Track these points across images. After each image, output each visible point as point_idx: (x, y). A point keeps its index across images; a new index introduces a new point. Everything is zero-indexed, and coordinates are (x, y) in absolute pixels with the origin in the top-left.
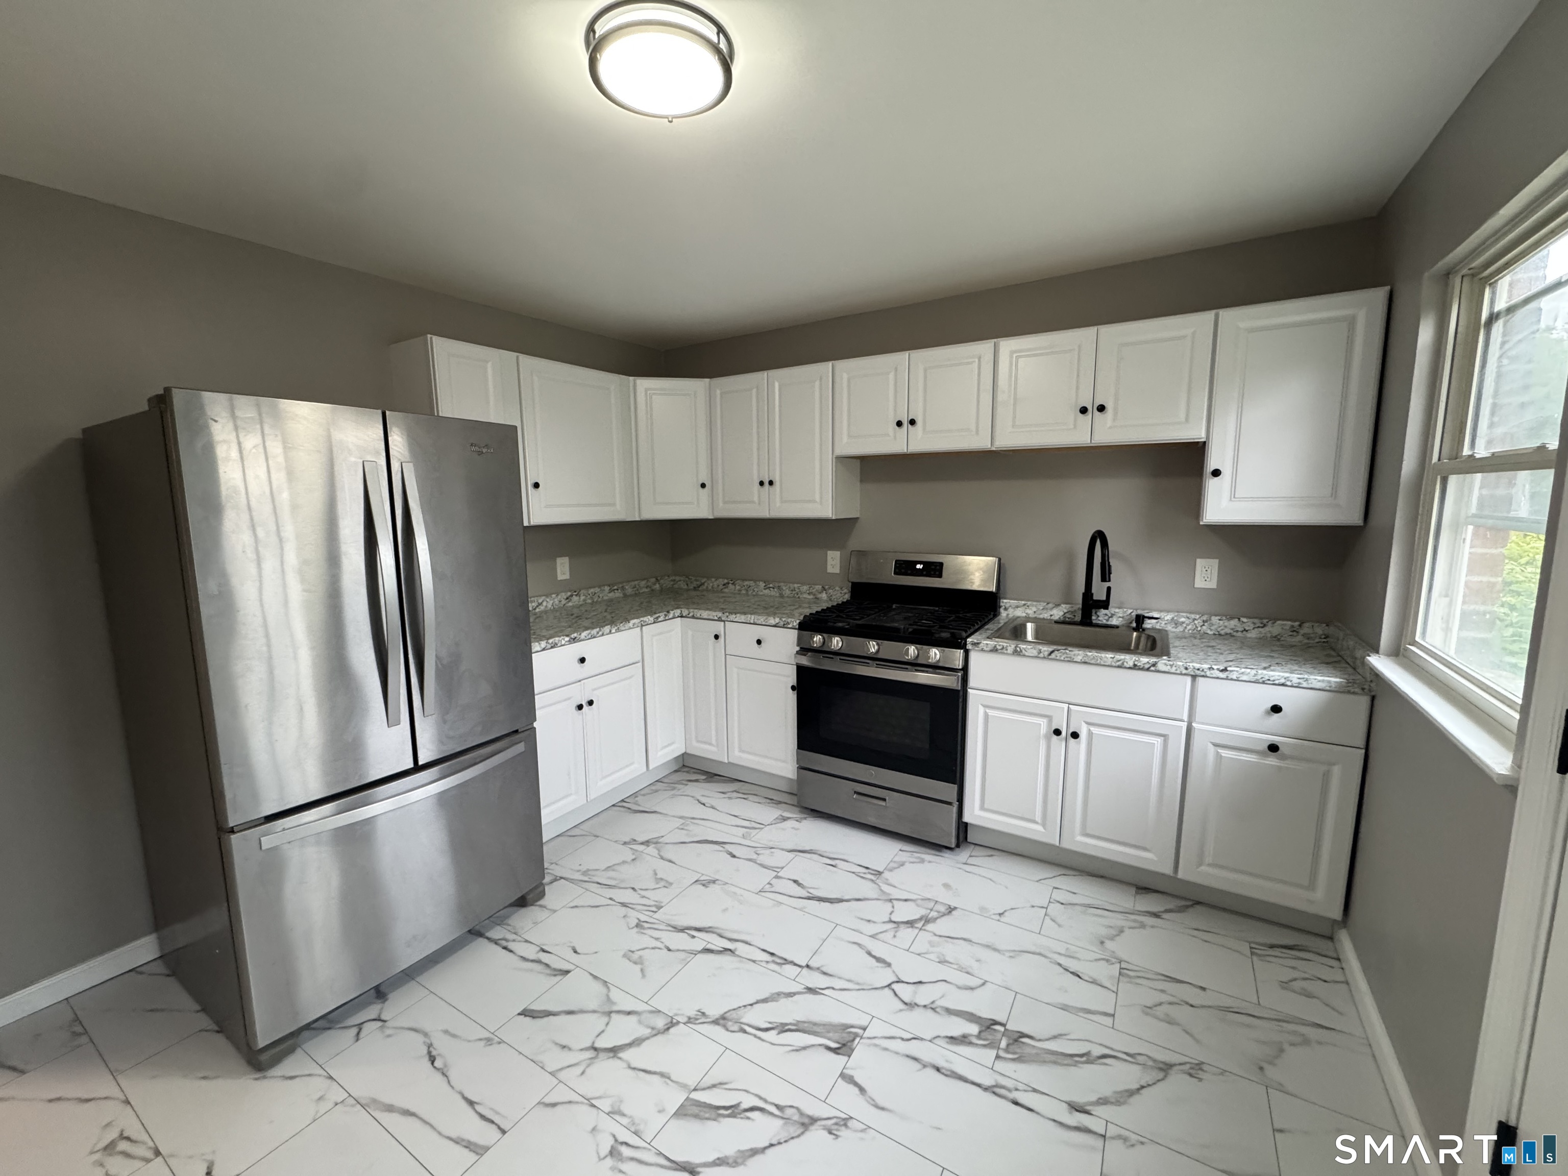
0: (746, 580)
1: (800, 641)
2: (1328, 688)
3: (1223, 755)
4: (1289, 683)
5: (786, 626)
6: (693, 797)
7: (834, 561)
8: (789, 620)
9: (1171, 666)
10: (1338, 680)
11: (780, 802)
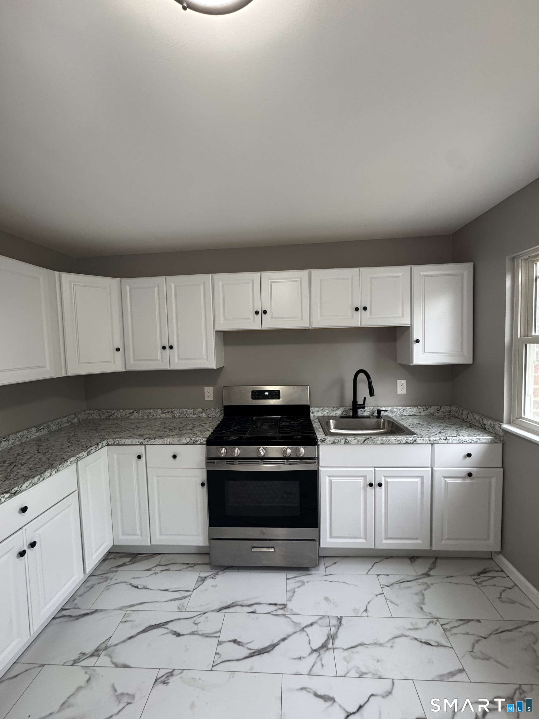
0: (147, 409)
1: (208, 452)
2: (488, 442)
3: (448, 482)
4: (473, 442)
5: (194, 443)
6: (125, 582)
7: (209, 393)
8: (197, 439)
9: (423, 440)
10: (491, 437)
11: (195, 565)
